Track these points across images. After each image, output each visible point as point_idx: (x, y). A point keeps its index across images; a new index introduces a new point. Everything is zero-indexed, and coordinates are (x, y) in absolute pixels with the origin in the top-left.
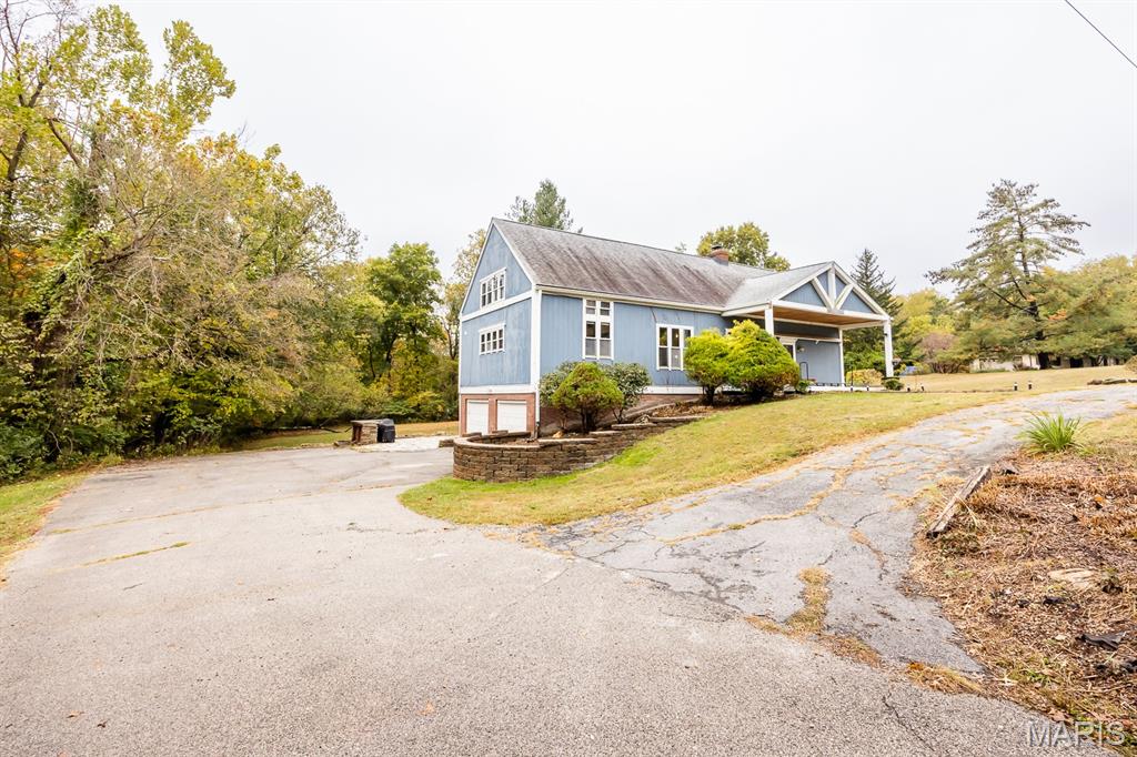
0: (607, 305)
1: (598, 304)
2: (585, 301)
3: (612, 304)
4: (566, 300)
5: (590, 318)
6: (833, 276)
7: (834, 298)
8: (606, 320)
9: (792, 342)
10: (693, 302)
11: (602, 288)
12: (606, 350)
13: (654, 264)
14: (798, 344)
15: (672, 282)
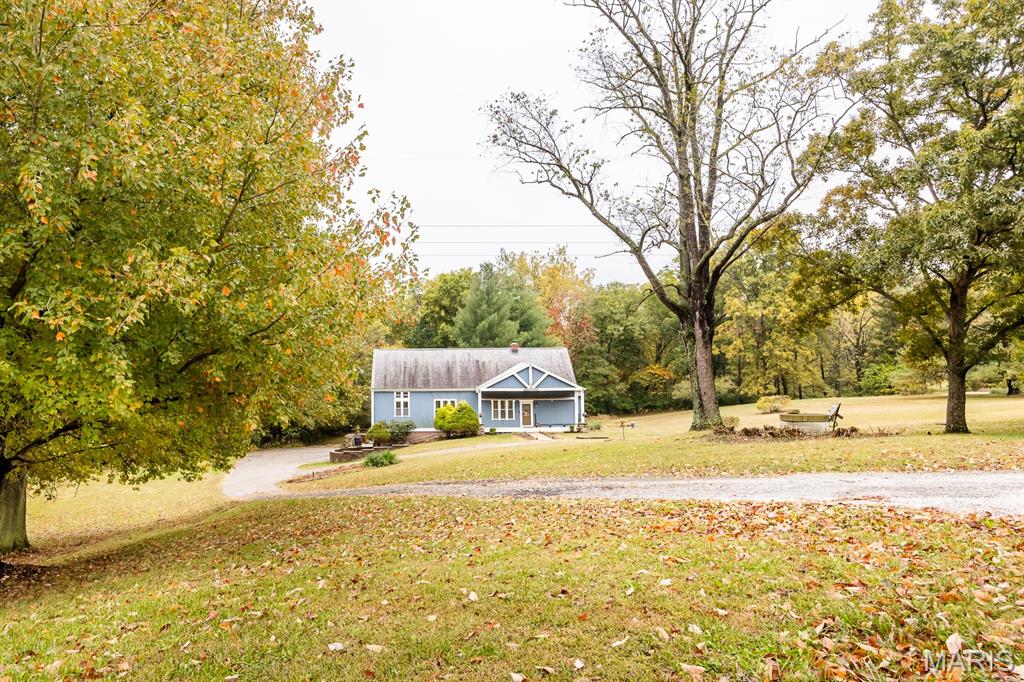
0: (407, 393)
1: (402, 394)
2: (395, 393)
3: (409, 393)
4: (387, 393)
5: (398, 400)
6: (531, 370)
7: (531, 382)
8: (406, 400)
9: (530, 402)
10: (456, 387)
11: (404, 386)
12: (406, 413)
13: (454, 363)
14: (535, 403)
15: (454, 375)
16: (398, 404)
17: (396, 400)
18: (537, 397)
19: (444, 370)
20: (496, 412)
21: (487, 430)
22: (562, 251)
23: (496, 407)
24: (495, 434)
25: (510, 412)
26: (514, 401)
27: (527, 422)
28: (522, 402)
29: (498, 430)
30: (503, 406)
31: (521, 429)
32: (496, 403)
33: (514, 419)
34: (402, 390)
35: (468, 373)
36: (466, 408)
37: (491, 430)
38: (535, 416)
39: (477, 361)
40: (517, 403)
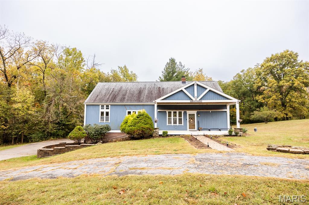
0: (108, 106)
1: (105, 106)
2: (100, 106)
3: (110, 106)
4: (95, 106)
5: (102, 110)
6: (195, 87)
7: (196, 95)
8: (107, 110)
9: (194, 112)
10: (142, 102)
11: (107, 101)
12: (107, 120)
13: (145, 88)
14: (198, 113)
15: (142, 95)
16: (102, 113)
17: (101, 110)
18: (200, 109)
19: (136, 92)
20: (170, 119)
21: (161, 132)
22: (201, 71)
23: (170, 116)
24: (167, 136)
25: (180, 120)
26: (183, 112)
27: (192, 127)
28: (189, 112)
29: (170, 132)
30: (175, 116)
31: (188, 132)
32: (170, 113)
33: (183, 124)
34: (105, 105)
35: (152, 94)
36: (143, 115)
37: (164, 133)
38: (198, 122)
39: (159, 87)
40: (185, 113)
